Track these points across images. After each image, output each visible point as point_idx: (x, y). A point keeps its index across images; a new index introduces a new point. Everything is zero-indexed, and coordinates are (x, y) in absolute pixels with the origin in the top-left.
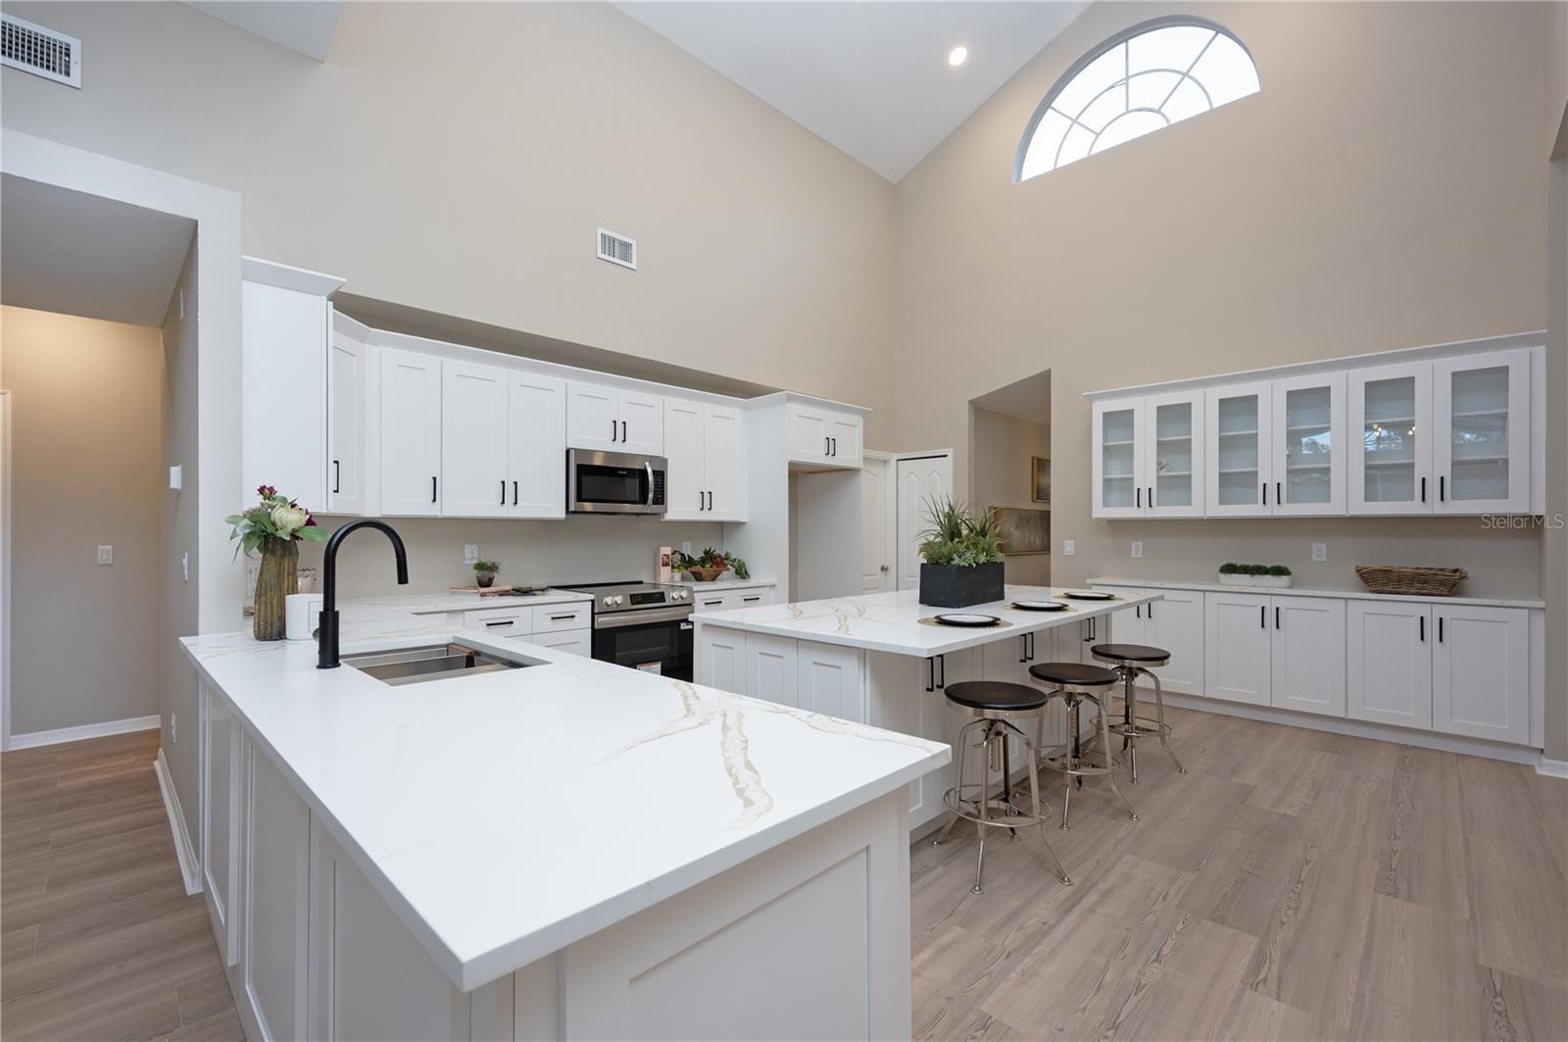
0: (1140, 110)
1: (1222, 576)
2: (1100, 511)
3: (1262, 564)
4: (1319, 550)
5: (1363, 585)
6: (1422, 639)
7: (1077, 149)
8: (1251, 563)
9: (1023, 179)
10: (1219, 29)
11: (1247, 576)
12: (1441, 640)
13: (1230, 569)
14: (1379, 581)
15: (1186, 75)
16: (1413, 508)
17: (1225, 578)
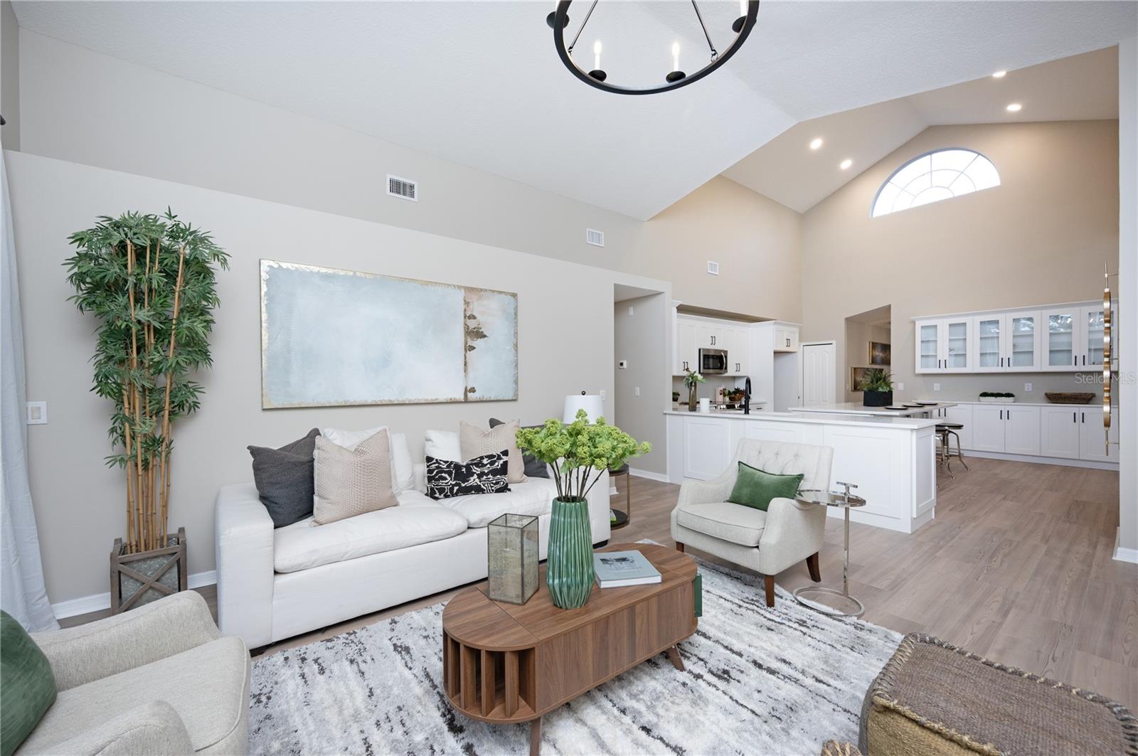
0: (938, 187)
1: (981, 398)
2: (919, 370)
3: (1001, 392)
4: (1028, 386)
5: (1049, 400)
6: (1075, 421)
7: (904, 203)
8: (995, 392)
9: (874, 216)
10: (979, 154)
11: (994, 398)
12: (1083, 422)
13: (984, 395)
14: (1055, 398)
15: (962, 172)
16: (1072, 368)
17: (983, 399)
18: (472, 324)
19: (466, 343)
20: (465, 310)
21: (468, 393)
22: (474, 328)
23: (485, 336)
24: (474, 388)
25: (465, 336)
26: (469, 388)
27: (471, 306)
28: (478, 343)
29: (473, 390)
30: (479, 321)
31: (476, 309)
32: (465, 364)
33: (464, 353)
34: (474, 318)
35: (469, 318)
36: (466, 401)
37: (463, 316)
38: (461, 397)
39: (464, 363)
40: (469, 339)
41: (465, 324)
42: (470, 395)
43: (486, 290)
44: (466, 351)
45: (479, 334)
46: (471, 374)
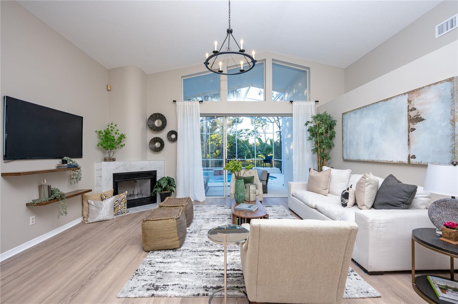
18: (413, 114)
19: (409, 127)
20: (408, 106)
21: (410, 159)
22: (415, 116)
23: (423, 120)
24: (414, 156)
25: (408, 123)
26: (411, 156)
27: (412, 103)
28: (418, 126)
29: (414, 157)
30: (418, 111)
31: (417, 103)
32: (409, 140)
33: (407, 133)
34: (414, 109)
35: (411, 110)
36: (409, 164)
37: (407, 110)
38: (405, 160)
39: (407, 140)
40: (411, 124)
41: (409, 115)
42: (411, 160)
43: (423, 87)
44: (409, 132)
45: (418, 119)
46: (413, 147)
